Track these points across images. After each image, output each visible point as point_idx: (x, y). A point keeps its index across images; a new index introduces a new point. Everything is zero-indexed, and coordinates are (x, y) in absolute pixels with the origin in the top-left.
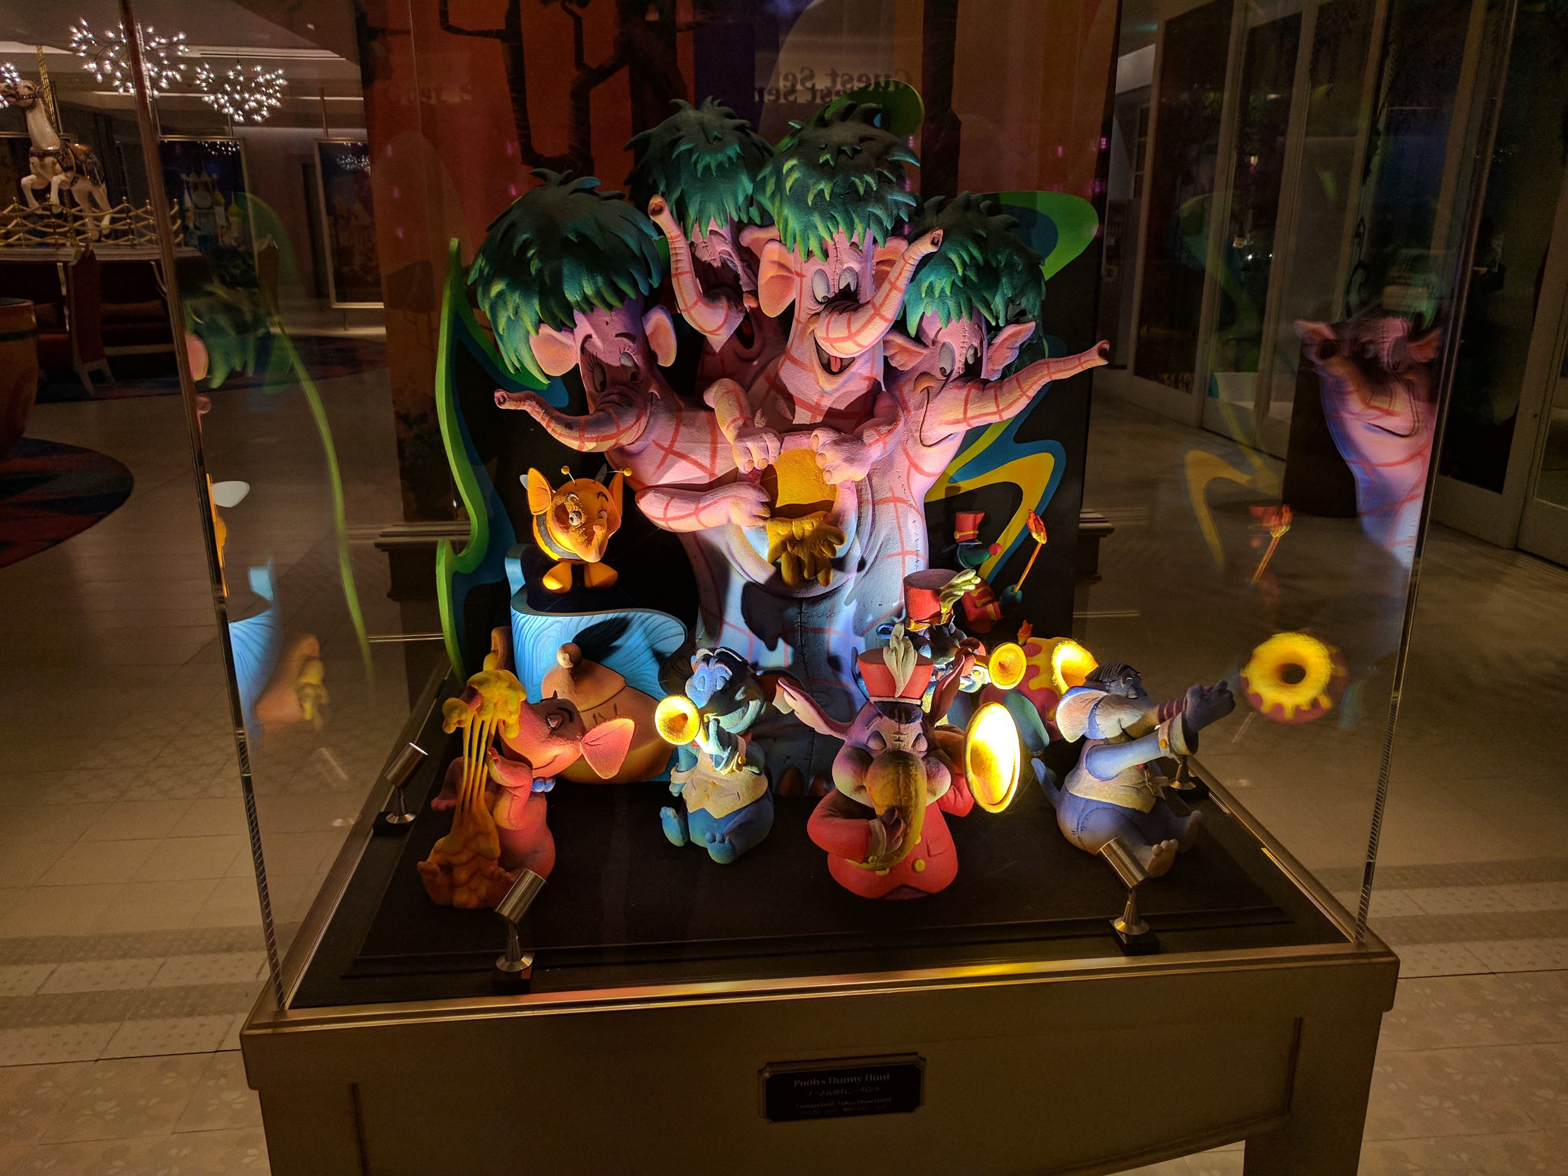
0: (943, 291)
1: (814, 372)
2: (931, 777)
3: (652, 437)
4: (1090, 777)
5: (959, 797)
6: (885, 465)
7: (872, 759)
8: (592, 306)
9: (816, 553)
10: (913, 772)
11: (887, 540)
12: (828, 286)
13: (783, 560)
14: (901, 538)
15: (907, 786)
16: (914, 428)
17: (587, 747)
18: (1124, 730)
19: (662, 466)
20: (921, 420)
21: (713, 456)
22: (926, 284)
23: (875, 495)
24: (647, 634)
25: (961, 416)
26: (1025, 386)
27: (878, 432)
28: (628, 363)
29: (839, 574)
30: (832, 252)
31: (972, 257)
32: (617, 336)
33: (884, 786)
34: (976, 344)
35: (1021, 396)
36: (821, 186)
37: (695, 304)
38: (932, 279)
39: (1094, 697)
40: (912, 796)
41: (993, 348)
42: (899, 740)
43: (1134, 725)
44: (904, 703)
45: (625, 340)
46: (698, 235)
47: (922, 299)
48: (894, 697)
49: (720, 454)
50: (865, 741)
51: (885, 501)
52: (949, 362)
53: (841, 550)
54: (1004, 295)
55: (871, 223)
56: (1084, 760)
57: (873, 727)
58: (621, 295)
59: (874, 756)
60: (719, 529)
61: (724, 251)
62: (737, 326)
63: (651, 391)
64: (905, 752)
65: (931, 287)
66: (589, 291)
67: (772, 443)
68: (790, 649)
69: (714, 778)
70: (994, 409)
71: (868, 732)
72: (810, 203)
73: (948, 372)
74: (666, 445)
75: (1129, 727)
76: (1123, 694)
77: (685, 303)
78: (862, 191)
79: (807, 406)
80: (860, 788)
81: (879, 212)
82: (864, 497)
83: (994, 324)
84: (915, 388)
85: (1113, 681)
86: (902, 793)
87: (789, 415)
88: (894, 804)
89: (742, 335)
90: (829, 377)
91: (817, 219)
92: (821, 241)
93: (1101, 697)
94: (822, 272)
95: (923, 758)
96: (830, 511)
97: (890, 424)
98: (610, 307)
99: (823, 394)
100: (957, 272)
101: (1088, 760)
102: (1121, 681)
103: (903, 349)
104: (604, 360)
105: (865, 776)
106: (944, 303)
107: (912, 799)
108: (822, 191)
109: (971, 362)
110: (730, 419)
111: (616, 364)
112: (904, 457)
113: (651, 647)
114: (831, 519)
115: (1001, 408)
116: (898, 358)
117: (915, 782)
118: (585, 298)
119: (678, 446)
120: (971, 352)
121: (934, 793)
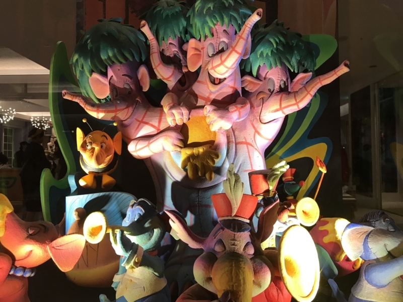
0: (267, 54)
1: (207, 85)
2: (256, 272)
3: (135, 117)
4: (369, 286)
5: (280, 294)
6: (242, 126)
7: (216, 259)
8: (113, 62)
9: (205, 163)
10: (242, 265)
11: (244, 162)
12: (214, 49)
13: (188, 167)
14: (251, 162)
15: (237, 275)
16: (256, 115)
17: (53, 249)
18: (389, 252)
19: (138, 129)
20: (260, 111)
21: (160, 122)
22: (260, 52)
23: (237, 140)
24: (119, 204)
25: (279, 107)
26: (309, 89)
27: (236, 107)
28: (127, 87)
29: (218, 176)
30: (215, 34)
31: (280, 40)
32: (123, 75)
33: (222, 276)
34: (285, 80)
35: (307, 94)
36: (209, 6)
37: (159, 65)
38: (262, 49)
39: (366, 230)
40: (240, 283)
41: (293, 84)
42: (234, 245)
43: (396, 248)
44: (237, 220)
45: (127, 78)
46: (165, 45)
47: (258, 58)
48: (231, 216)
49: (163, 120)
50: (213, 247)
51: (242, 143)
52: (272, 86)
53: (218, 163)
54: (296, 58)
55: (232, 20)
56: (364, 274)
57: (218, 237)
58: (126, 59)
59: (218, 256)
60: (160, 154)
61: (175, 51)
62: (179, 78)
63: (137, 99)
64: (238, 253)
65: (262, 54)
66: (111, 54)
67: (185, 111)
68: (193, 216)
69: (132, 277)
70: (294, 102)
71: (215, 240)
72: (205, 13)
73: (272, 90)
74: (140, 120)
75: (393, 250)
76: (385, 228)
77: (154, 64)
78: (227, 5)
79: (203, 98)
80: (209, 279)
81: (235, 15)
82: (231, 140)
83: (292, 71)
84: (257, 98)
85: (377, 221)
86: (234, 280)
87: (195, 103)
88: (228, 288)
89: (181, 82)
90: (214, 85)
91: (208, 19)
92: (210, 29)
93: (370, 231)
94: (211, 44)
95: (251, 259)
96: (213, 145)
97: (242, 104)
98: (121, 63)
99: (211, 93)
100: (274, 46)
101: (366, 273)
102: (382, 220)
103: (251, 82)
104: (117, 85)
105: (211, 270)
106: (268, 59)
107: (241, 286)
108: (210, 7)
109: (283, 86)
110: (167, 104)
111: (122, 87)
112: (252, 127)
113: (120, 211)
114: (213, 147)
115: (298, 101)
116: (249, 87)
117: (243, 273)
118: (109, 58)
119: (145, 120)
120: (282, 82)
121: (260, 285)
